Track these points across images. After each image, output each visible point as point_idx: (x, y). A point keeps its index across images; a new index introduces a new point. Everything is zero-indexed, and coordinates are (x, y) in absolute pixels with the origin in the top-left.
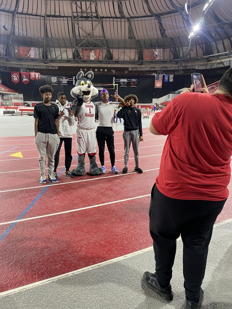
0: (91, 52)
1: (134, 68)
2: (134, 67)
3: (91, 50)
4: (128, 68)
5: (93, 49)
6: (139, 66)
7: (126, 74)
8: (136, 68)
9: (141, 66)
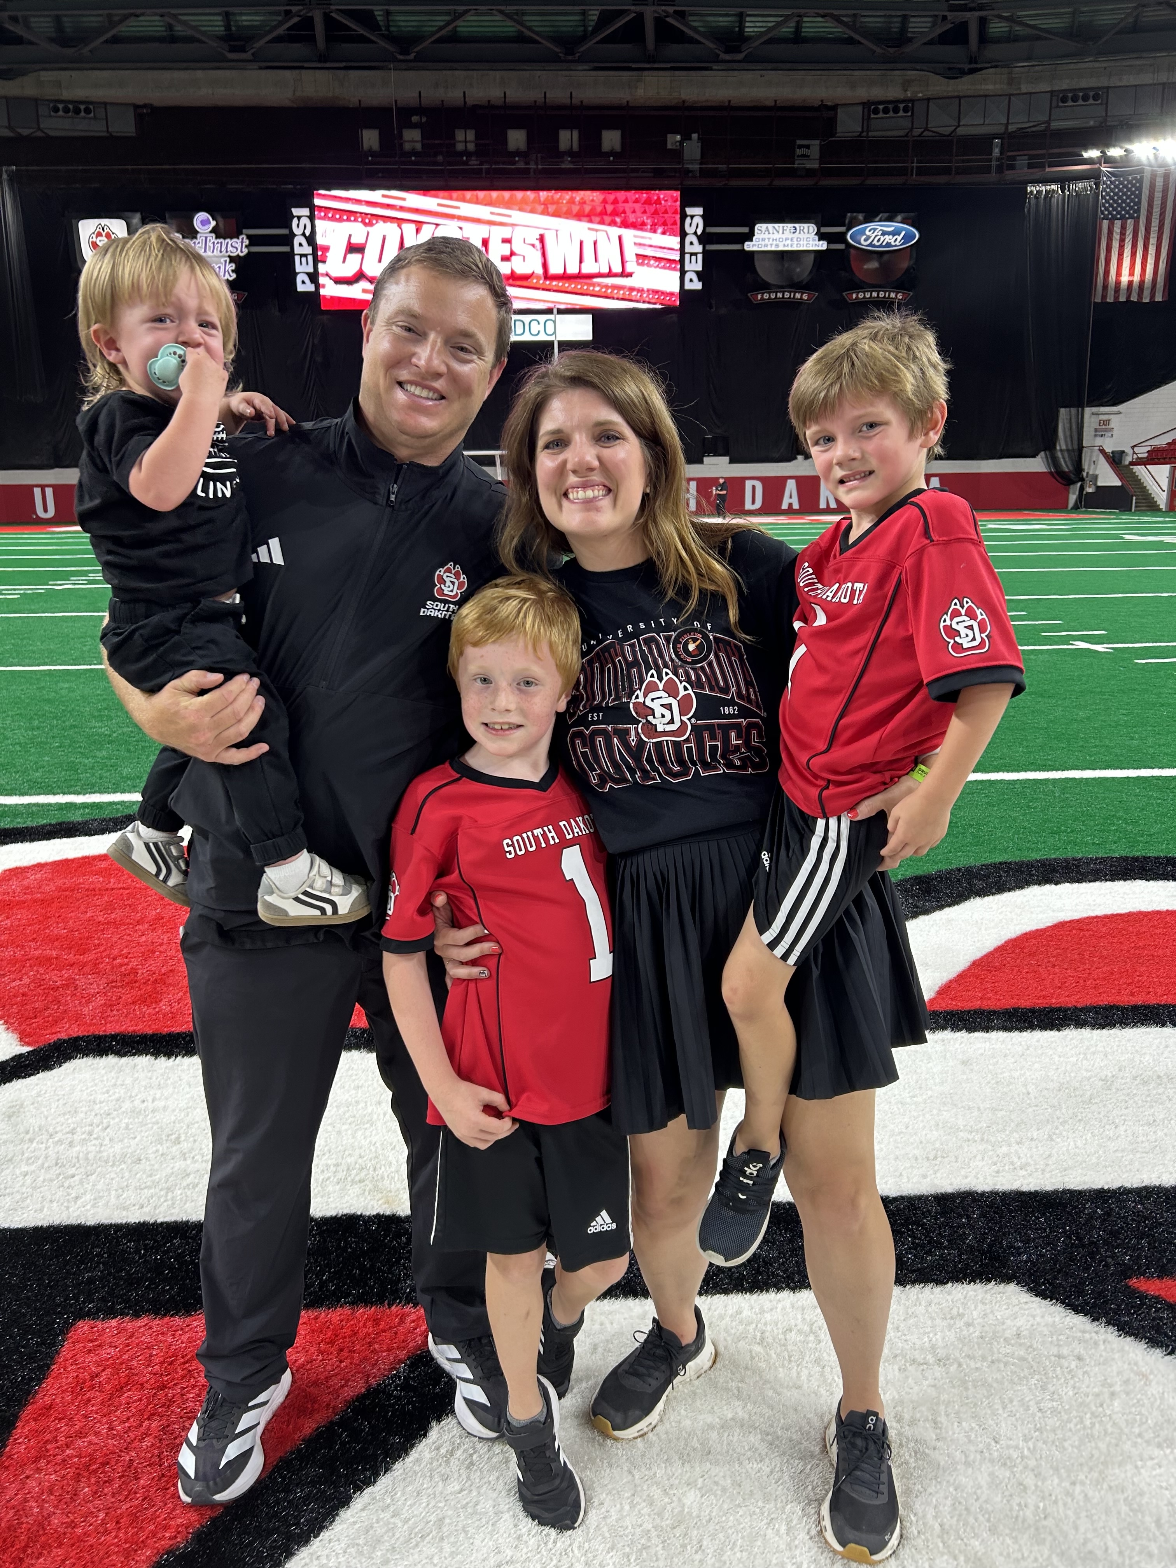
1: (892, 106)
2: (893, 92)
4: (834, 108)
6: (939, 86)
7: (810, 173)
8: (909, 105)
9: (964, 85)
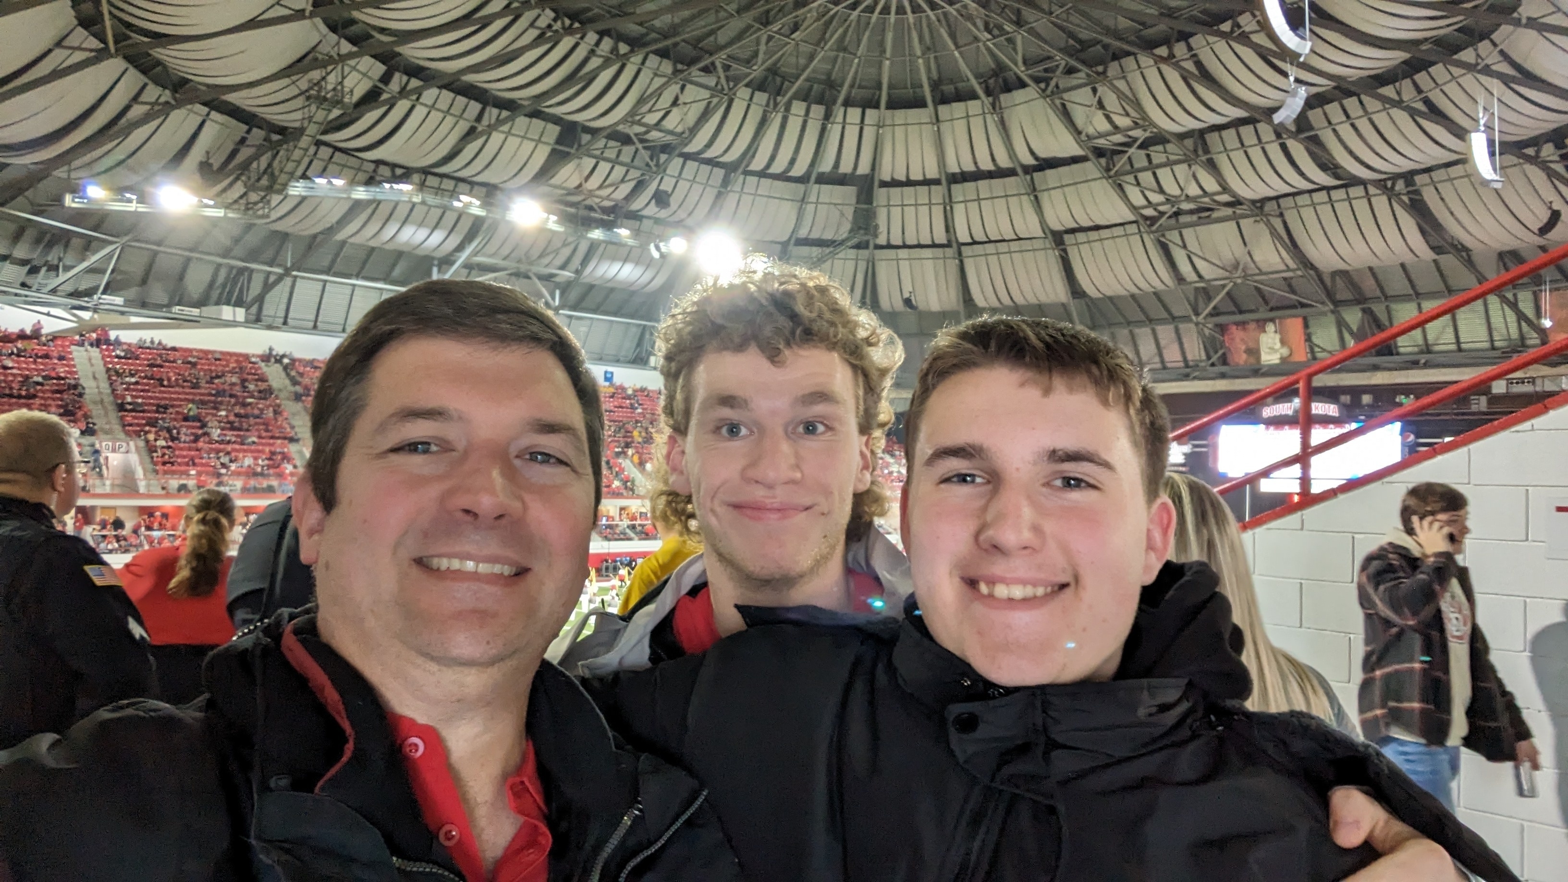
0: (1265, 331)
3: (1261, 324)
5: (1272, 320)
